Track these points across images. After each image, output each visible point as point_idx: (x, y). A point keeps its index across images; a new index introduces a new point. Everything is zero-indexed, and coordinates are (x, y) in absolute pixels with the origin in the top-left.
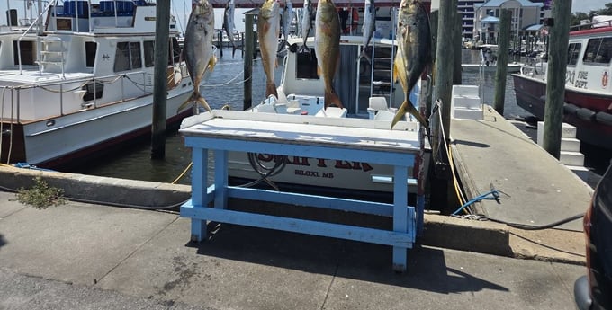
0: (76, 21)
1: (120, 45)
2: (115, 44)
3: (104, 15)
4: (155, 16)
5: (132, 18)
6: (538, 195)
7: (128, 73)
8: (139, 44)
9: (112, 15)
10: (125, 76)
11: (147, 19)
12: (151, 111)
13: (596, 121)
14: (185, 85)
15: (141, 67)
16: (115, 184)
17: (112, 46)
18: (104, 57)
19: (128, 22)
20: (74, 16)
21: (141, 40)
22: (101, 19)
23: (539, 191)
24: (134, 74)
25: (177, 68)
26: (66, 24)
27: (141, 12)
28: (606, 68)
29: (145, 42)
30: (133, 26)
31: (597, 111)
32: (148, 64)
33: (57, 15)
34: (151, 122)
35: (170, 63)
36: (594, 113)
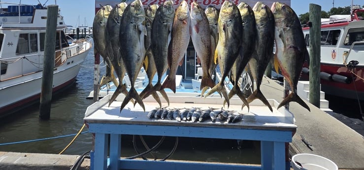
1: (21, 35)
2: (18, 35)
3: (11, 15)
4: (46, 16)
5: (32, 17)
7: (26, 56)
8: (36, 35)
9: (17, 15)
10: (24, 58)
11: (43, 18)
12: (41, 83)
13: (332, 80)
14: (69, 63)
15: (37, 50)
17: (15, 36)
18: (9, 44)
19: (29, 19)
21: (38, 32)
22: (8, 18)
24: (32, 56)
25: (64, 52)
27: (39, 13)
28: (334, 48)
29: (41, 34)
30: (32, 22)
31: (332, 74)
32: (42, 49)
34: (40, 91)
35: (59, 48)
36: (330, 75)
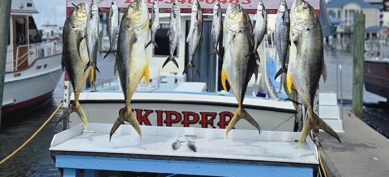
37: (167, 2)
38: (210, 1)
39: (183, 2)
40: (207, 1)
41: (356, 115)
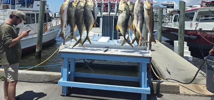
0: (10, 6)
5: (32, 5)
6: (182, 71)
7: (29, 25)
8: (34, 14)
11: (38, 5)
13: (190, 39)
14: (51, 30)
15: (34, 22)
16: (27, 73)
20: (10, 4)
23: (182, 70)
24: (32, 25)
25: (49, 24)
26: (7, 7)
27: (36, 3)
29: (37, 14)
30: (32, 8)
32: (37, 22)
33: (3, 4)
35: (46, 22)
36: (188, 36)
37: (99, 1)
38: (114, 0)
39: (105, 1)
40: (113, 1)
41: (159, 41)
